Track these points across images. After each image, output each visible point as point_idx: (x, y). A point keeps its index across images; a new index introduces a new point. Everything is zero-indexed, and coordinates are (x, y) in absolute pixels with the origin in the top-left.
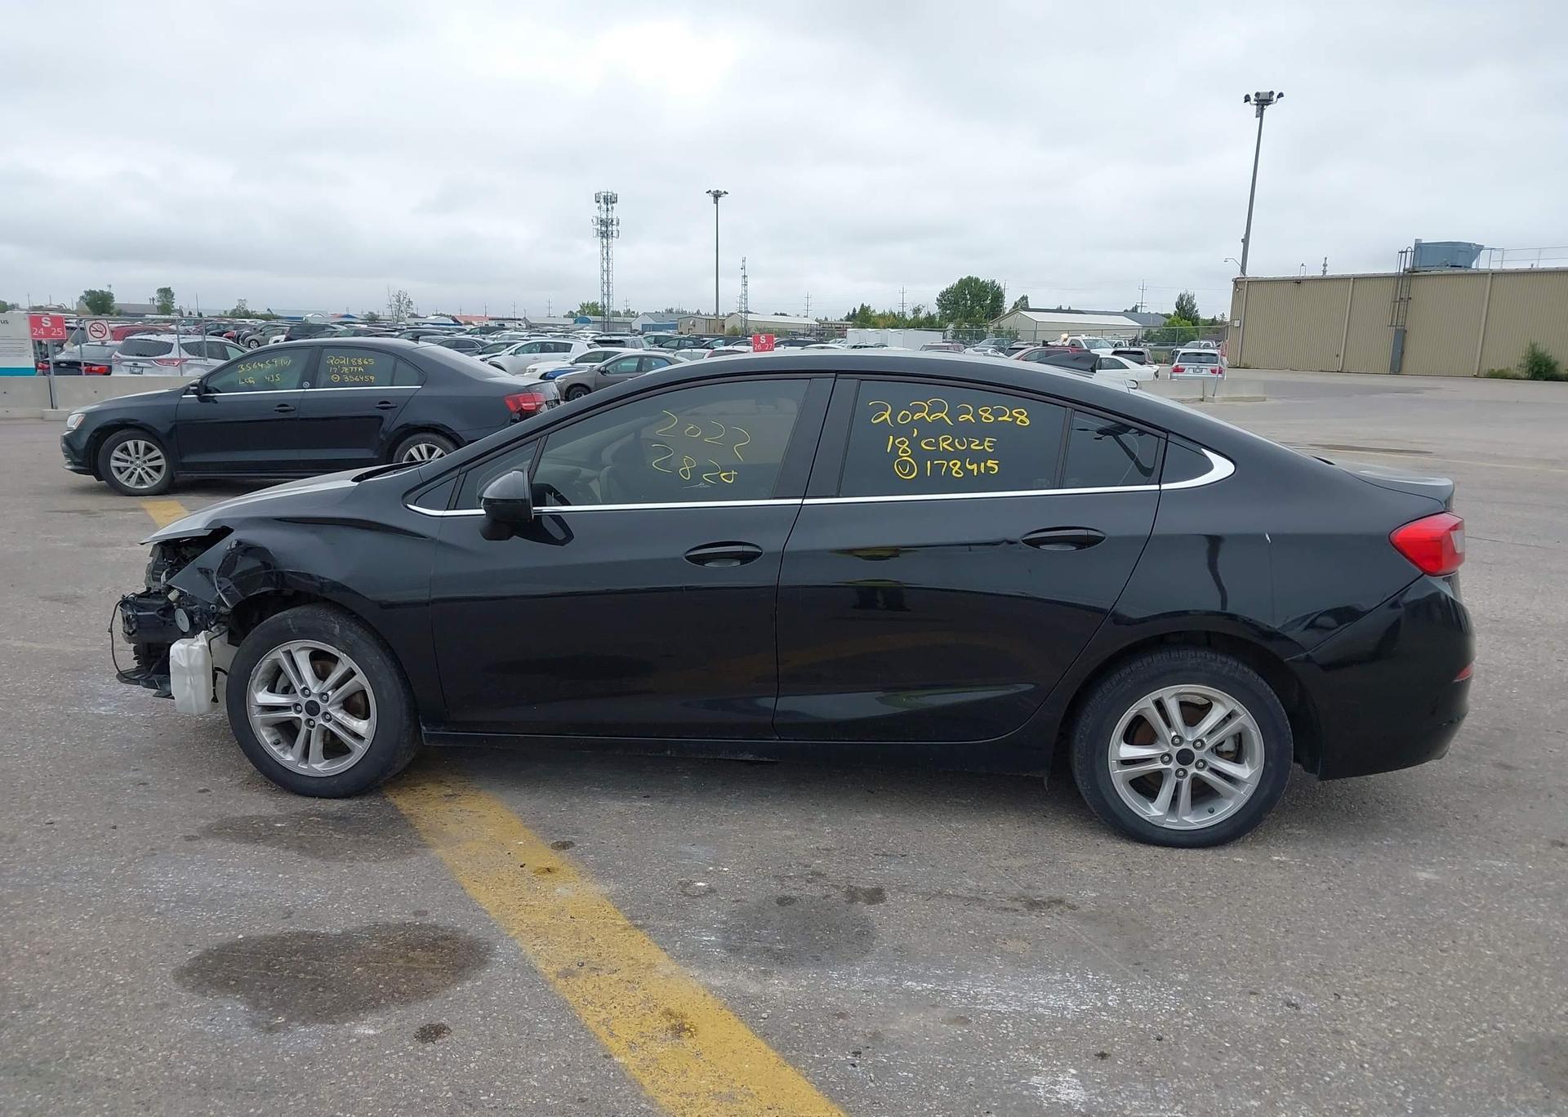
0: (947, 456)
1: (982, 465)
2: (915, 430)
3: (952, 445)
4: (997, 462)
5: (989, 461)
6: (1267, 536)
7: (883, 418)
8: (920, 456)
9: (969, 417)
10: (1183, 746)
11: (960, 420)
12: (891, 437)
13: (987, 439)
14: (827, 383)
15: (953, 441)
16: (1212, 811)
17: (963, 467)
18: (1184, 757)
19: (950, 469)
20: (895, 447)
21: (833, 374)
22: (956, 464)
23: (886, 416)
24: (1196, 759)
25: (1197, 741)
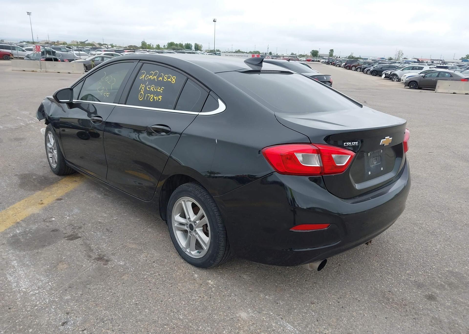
0: (151, 93)
1: (158, 97)
2: (148, 82)
3: (153, 89)
4: (161, 97)
5: (160, 96)
6: (216, 140)
7: (142, 77)
8: (146, 91)
9: (161, 78)
10: (191, 223)
11: (159, 79)
12: (142, 84)
13: (162, 87)
14: (136, 63)
15: (154, 87)
17: (153, 98)
18: (191, 227)
19: (150, 98)
20: (141, 88)
21: (139, 61)
22: (152, 96)
23: (143, 77)
24: (194, 229)
25: (195, 222)
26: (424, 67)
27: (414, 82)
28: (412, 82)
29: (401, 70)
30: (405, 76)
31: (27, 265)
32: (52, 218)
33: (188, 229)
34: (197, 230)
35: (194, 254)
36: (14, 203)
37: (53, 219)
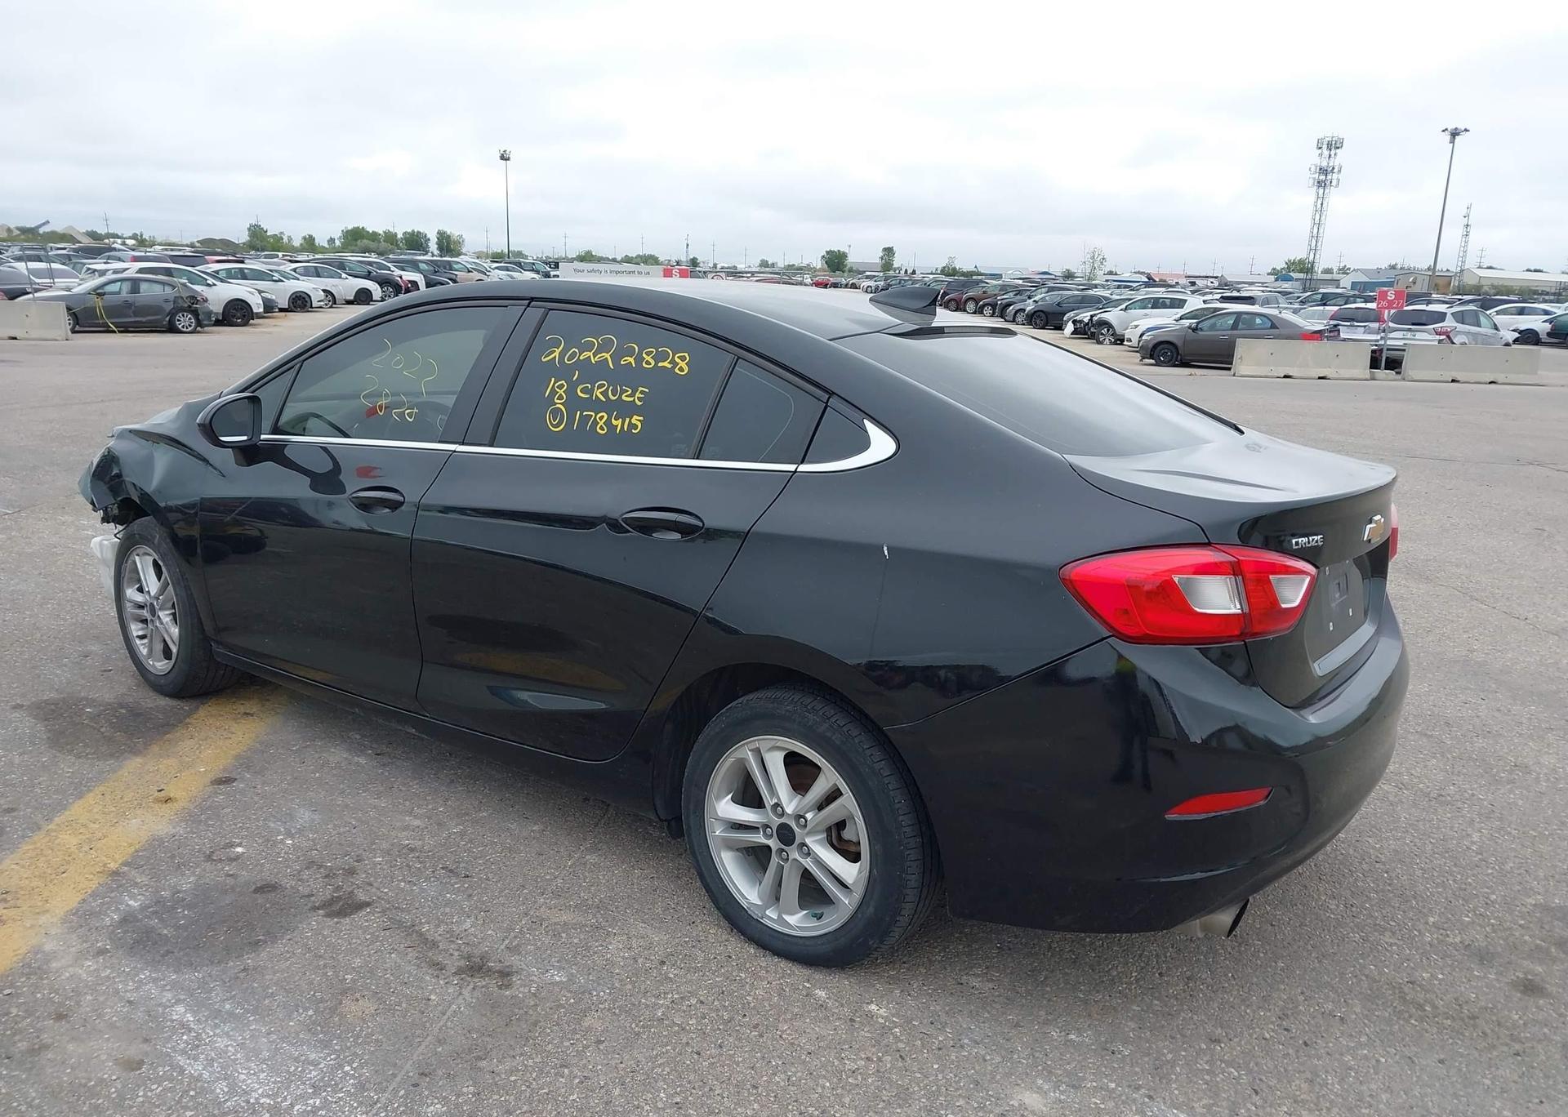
0: (598, 406)
1: (628, 420)
2: (577, 372)
3: (604, 393)
4: (641, 418)
5: (635, 417)
6: (885, 548)
7: (553, 356)
8: (573, 403)
9: (631, 360)
10: (783, 820)
11: (622, 363)
12: (553, 379)
13: (641, 389)
14: (516, 310)
15: (607, 389)
16: (819, 917)
17: (608, 423)
18: (786, 835)
19: (595, 423)
20: (554, 392)
21: (528, 301)
22: (603, 417)
23: (557, 354)
24: (797, 841)
25: (799, 817)
26: (1186, 301)
27: (1166, 346)
28: (1162, 346)
29: (1121, 310)
30: (1136, 326)
31: (231, 1014)
32: (232, 845)
33: (773, 843)
34: (808, 841)
35: (796, 922)
36: (62, 807)
37: (239, 850)
